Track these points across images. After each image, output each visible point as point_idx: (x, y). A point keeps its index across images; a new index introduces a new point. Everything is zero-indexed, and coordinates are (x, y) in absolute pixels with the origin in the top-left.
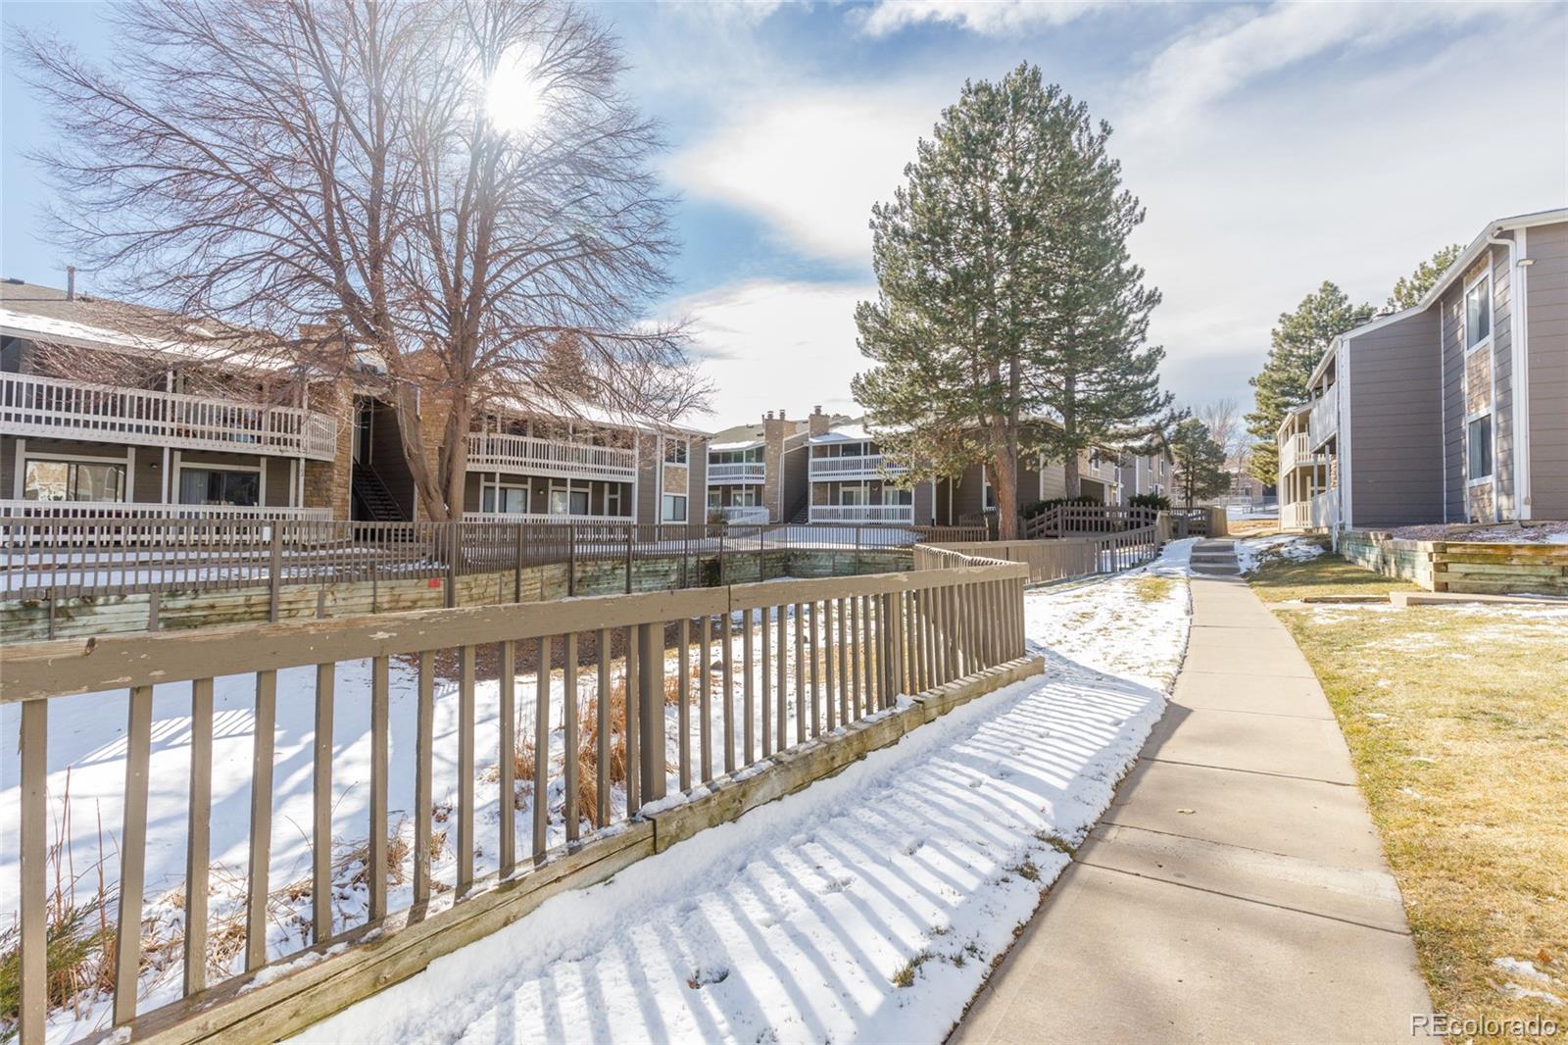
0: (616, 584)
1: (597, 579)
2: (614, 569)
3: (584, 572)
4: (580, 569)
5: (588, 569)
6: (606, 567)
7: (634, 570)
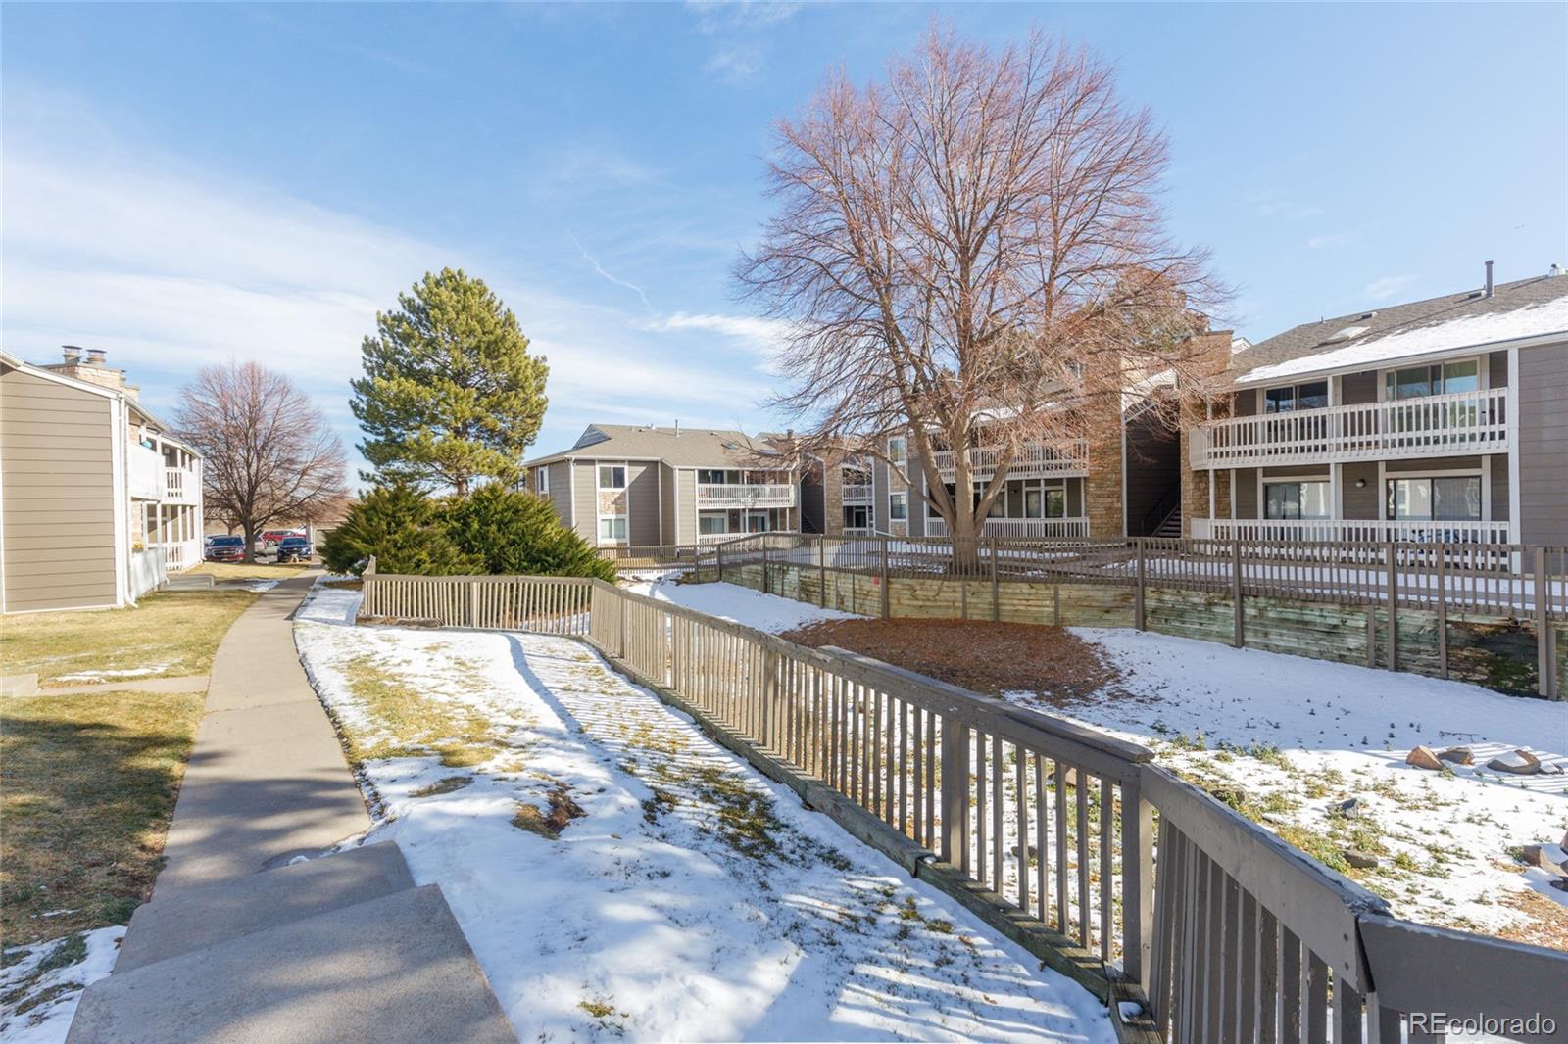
0: (1215, 628)
1: (1181, 615)
2: (1210, 604)
3: (1160, 601)
4: (1155, 596)
5: (1167, 598)
6: (1196, 600)
7: (1250, 612)
